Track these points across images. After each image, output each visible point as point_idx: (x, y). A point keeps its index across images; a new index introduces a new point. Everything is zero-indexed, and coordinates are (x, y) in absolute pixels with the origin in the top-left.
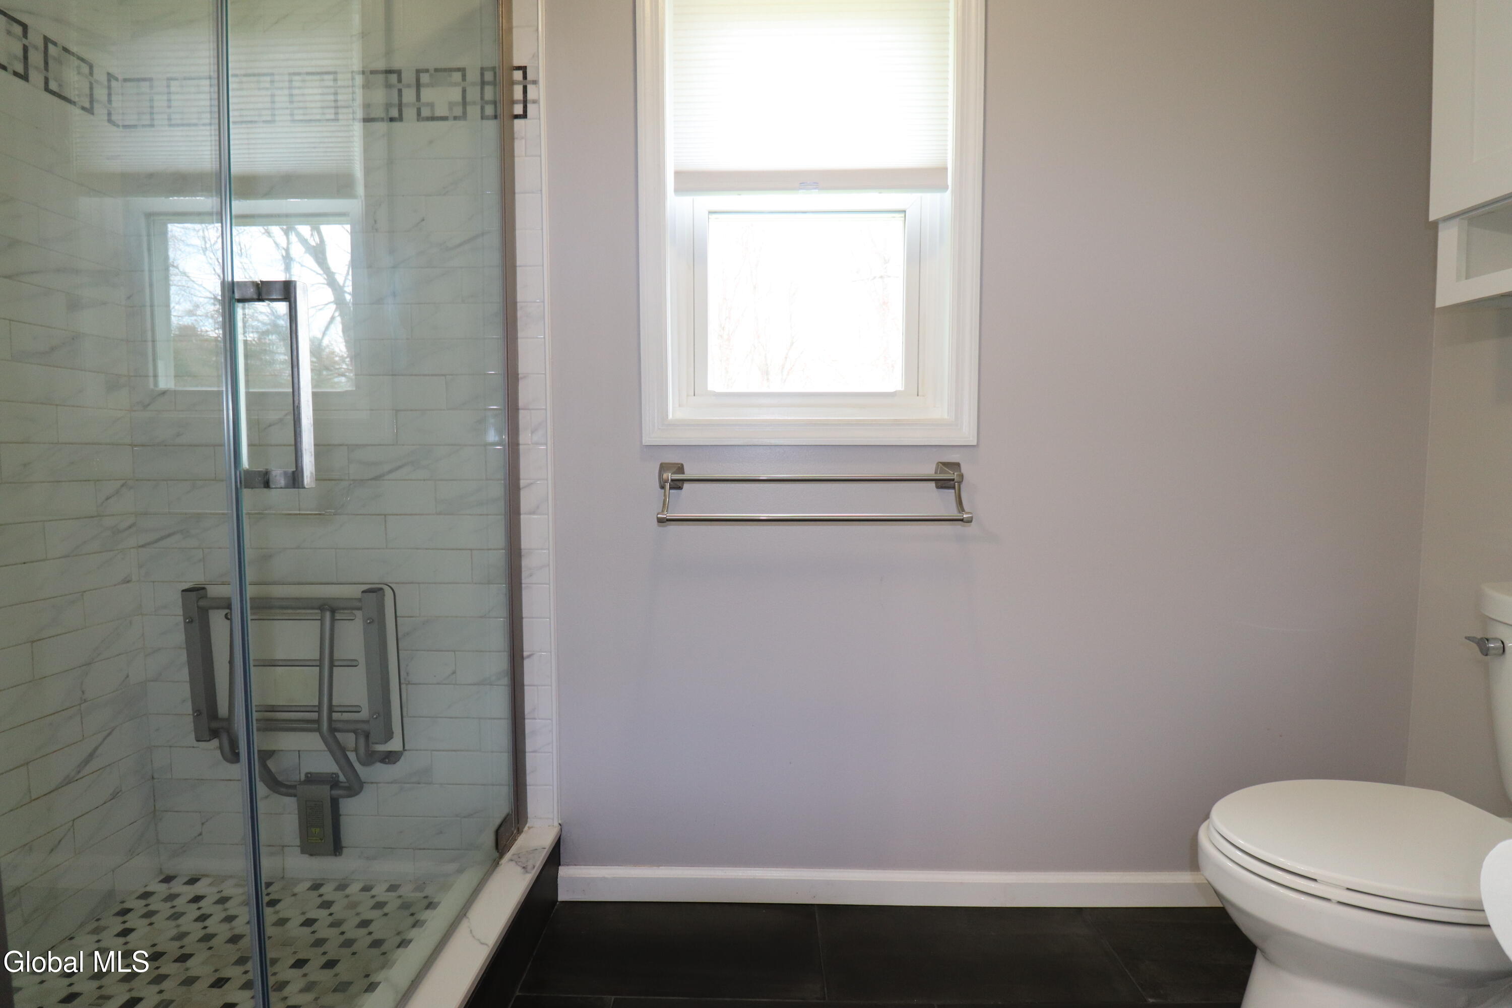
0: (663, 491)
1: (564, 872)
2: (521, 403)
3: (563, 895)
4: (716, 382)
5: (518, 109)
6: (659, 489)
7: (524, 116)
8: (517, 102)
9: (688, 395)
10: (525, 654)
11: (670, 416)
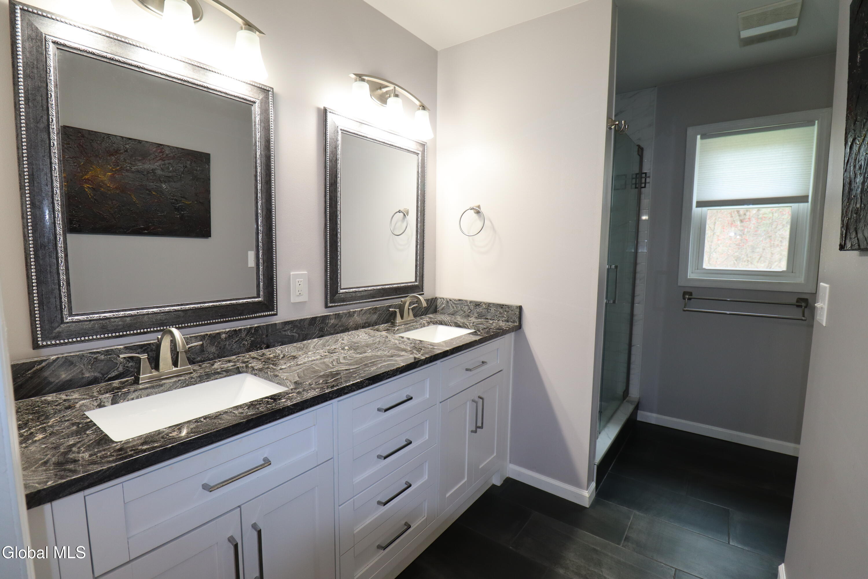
0: (684, 300)
1: (640, 413)
2: (637, 272)
3: (639, 419)
4: (706, 265)
5: (643, 185)
6: (682, 299)
7: (645, 187)
8: (643, 183)
9: (695, 269)
10: (632, 345)
11: (688, 277)
